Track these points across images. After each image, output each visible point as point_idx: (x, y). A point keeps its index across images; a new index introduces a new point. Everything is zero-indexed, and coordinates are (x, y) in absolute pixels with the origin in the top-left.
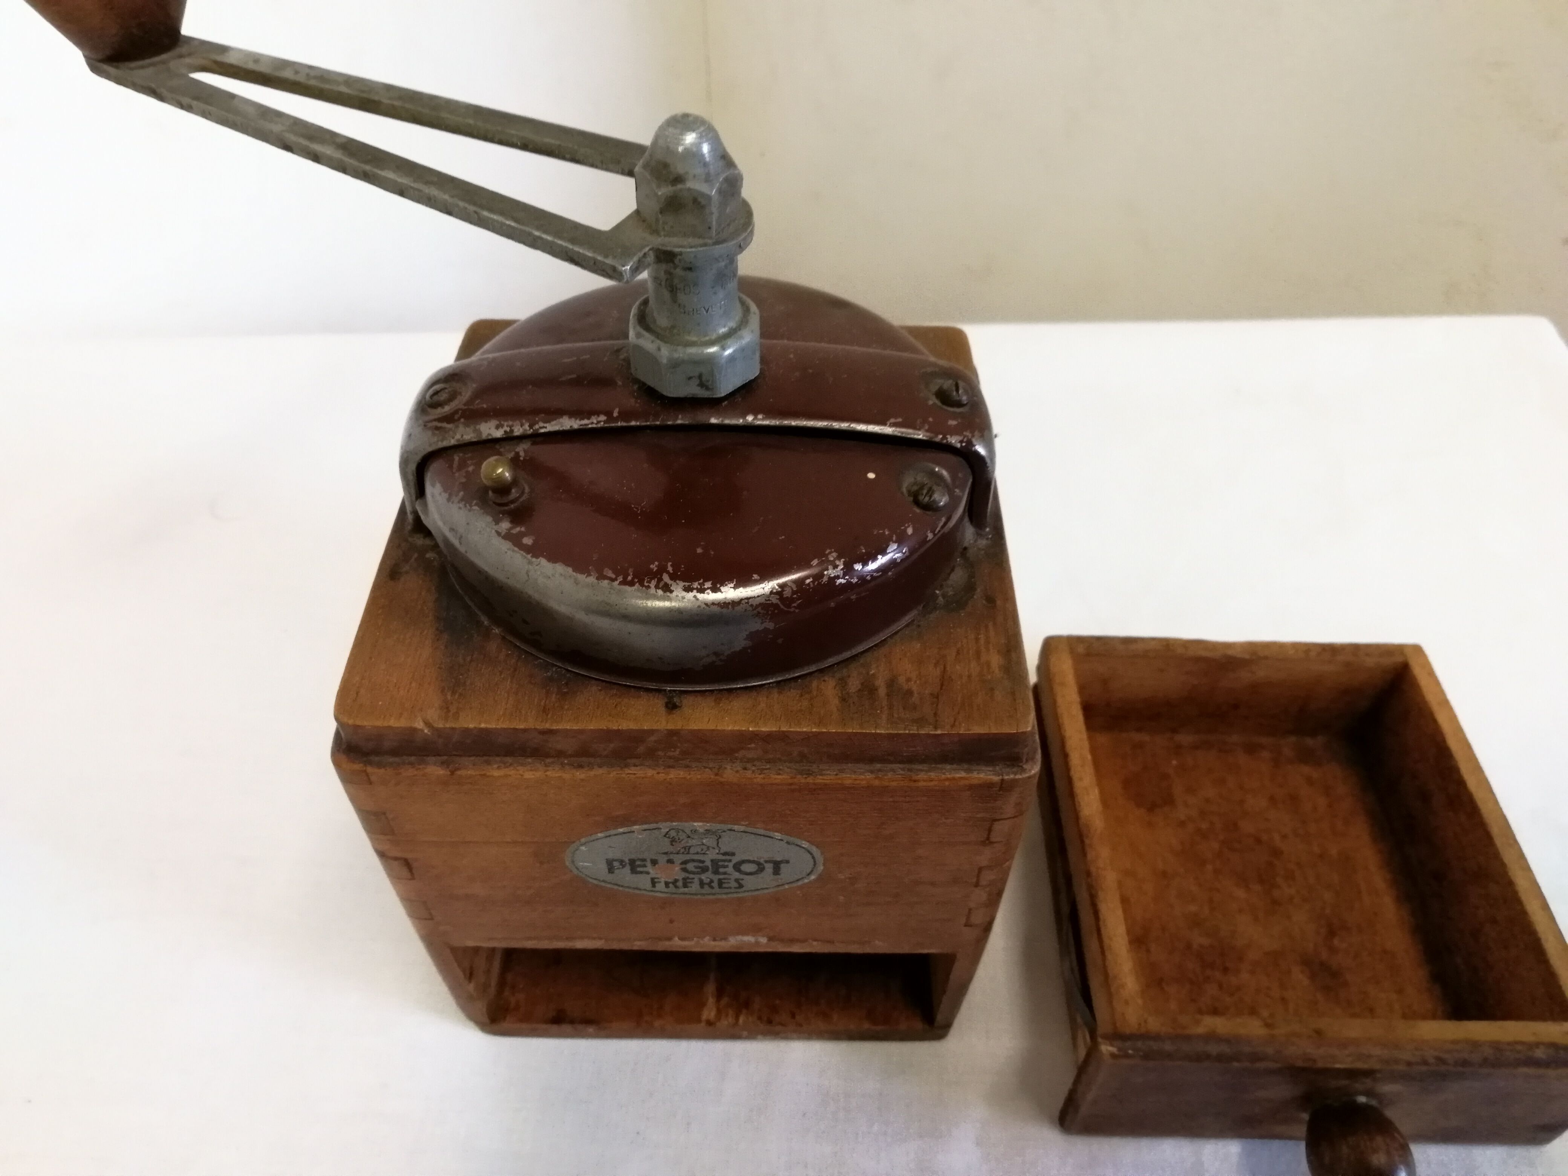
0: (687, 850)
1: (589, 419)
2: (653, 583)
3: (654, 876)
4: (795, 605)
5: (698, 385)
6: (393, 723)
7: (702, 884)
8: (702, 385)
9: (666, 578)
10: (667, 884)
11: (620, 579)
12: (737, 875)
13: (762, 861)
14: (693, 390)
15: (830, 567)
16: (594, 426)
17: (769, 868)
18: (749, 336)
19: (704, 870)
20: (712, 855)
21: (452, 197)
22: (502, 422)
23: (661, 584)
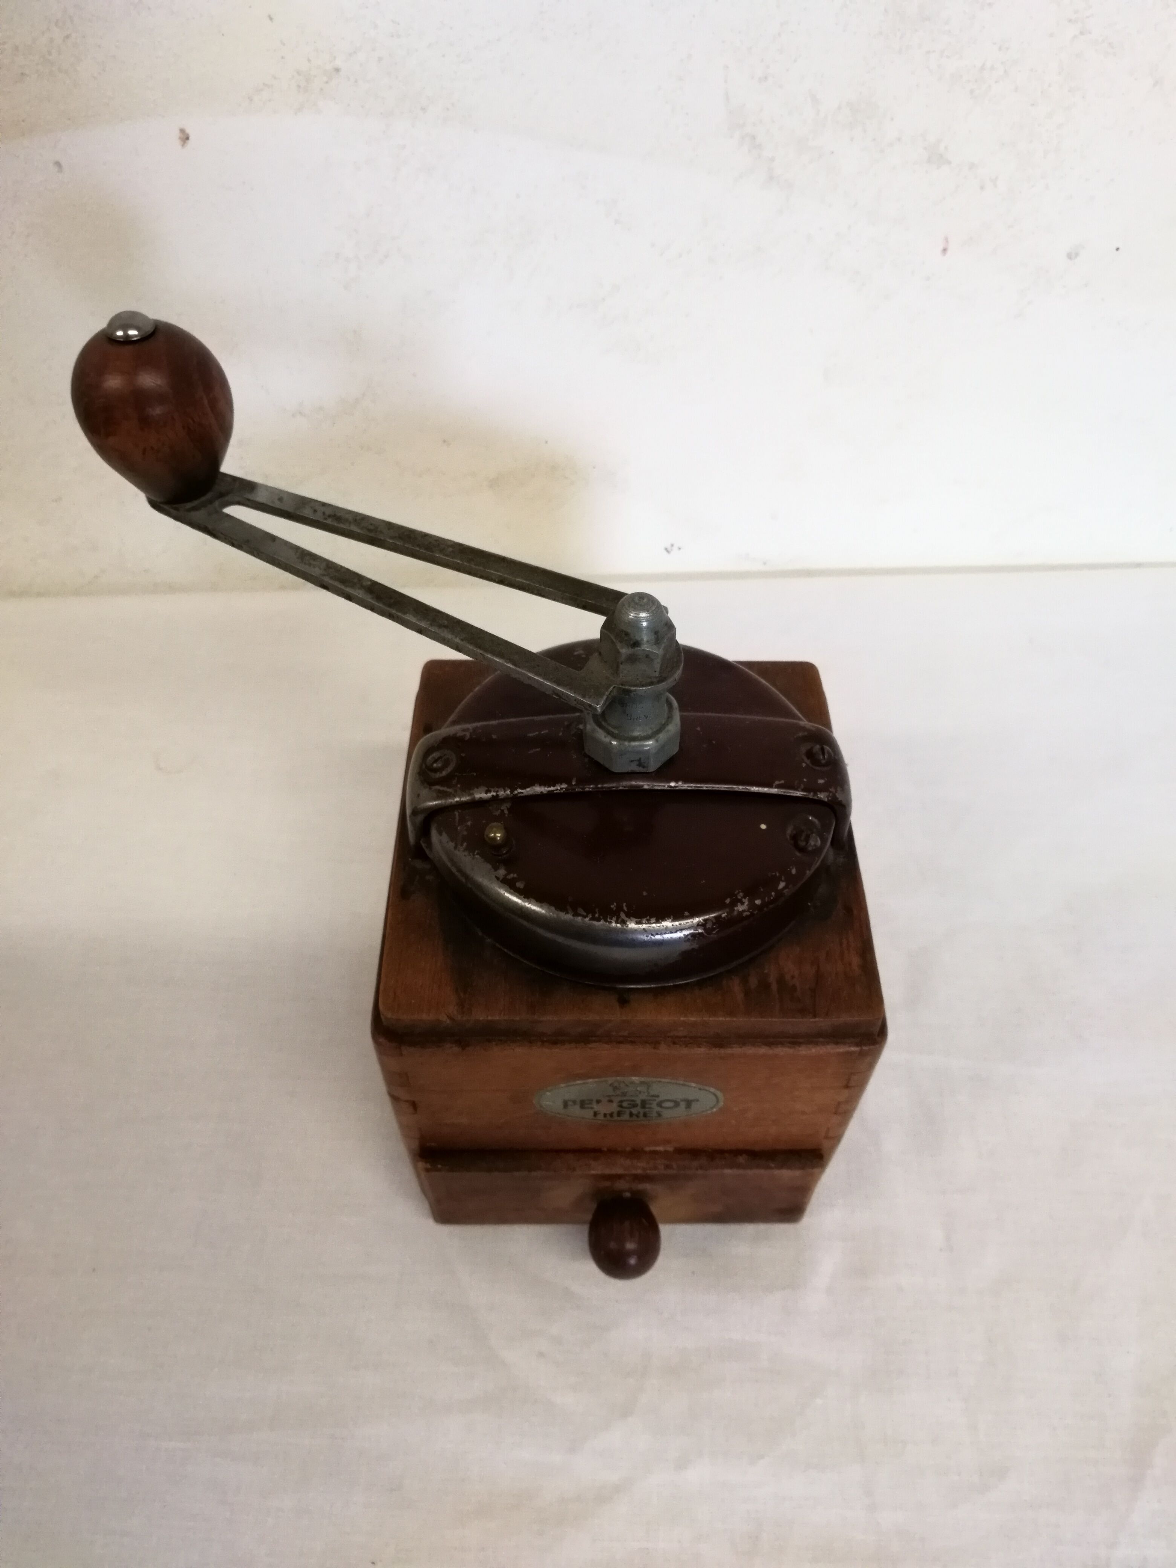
0: (624, 1094)
1: (554, 786)
2: (614, 919)
3: (596, 1110)
4: (714, 932)
5: (637, 765)
6: (424, 1017)
7: (631, 1114)
8: (640, 764)
9: (623, 915)
10: (605, 1115)
11: (590, 916)
12: (659, 1109)
13: (679, 1100)
14: (634, 768)
15: (739, 904)
16: (558, 791)
17: (683, 1105)
18: (674, 727)
19: (635, 1106)
20: (643, 1097)
21: (462, 640)
22: (490, 789)
23: (620, 920)
